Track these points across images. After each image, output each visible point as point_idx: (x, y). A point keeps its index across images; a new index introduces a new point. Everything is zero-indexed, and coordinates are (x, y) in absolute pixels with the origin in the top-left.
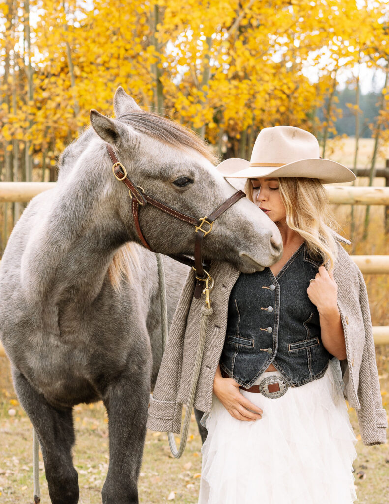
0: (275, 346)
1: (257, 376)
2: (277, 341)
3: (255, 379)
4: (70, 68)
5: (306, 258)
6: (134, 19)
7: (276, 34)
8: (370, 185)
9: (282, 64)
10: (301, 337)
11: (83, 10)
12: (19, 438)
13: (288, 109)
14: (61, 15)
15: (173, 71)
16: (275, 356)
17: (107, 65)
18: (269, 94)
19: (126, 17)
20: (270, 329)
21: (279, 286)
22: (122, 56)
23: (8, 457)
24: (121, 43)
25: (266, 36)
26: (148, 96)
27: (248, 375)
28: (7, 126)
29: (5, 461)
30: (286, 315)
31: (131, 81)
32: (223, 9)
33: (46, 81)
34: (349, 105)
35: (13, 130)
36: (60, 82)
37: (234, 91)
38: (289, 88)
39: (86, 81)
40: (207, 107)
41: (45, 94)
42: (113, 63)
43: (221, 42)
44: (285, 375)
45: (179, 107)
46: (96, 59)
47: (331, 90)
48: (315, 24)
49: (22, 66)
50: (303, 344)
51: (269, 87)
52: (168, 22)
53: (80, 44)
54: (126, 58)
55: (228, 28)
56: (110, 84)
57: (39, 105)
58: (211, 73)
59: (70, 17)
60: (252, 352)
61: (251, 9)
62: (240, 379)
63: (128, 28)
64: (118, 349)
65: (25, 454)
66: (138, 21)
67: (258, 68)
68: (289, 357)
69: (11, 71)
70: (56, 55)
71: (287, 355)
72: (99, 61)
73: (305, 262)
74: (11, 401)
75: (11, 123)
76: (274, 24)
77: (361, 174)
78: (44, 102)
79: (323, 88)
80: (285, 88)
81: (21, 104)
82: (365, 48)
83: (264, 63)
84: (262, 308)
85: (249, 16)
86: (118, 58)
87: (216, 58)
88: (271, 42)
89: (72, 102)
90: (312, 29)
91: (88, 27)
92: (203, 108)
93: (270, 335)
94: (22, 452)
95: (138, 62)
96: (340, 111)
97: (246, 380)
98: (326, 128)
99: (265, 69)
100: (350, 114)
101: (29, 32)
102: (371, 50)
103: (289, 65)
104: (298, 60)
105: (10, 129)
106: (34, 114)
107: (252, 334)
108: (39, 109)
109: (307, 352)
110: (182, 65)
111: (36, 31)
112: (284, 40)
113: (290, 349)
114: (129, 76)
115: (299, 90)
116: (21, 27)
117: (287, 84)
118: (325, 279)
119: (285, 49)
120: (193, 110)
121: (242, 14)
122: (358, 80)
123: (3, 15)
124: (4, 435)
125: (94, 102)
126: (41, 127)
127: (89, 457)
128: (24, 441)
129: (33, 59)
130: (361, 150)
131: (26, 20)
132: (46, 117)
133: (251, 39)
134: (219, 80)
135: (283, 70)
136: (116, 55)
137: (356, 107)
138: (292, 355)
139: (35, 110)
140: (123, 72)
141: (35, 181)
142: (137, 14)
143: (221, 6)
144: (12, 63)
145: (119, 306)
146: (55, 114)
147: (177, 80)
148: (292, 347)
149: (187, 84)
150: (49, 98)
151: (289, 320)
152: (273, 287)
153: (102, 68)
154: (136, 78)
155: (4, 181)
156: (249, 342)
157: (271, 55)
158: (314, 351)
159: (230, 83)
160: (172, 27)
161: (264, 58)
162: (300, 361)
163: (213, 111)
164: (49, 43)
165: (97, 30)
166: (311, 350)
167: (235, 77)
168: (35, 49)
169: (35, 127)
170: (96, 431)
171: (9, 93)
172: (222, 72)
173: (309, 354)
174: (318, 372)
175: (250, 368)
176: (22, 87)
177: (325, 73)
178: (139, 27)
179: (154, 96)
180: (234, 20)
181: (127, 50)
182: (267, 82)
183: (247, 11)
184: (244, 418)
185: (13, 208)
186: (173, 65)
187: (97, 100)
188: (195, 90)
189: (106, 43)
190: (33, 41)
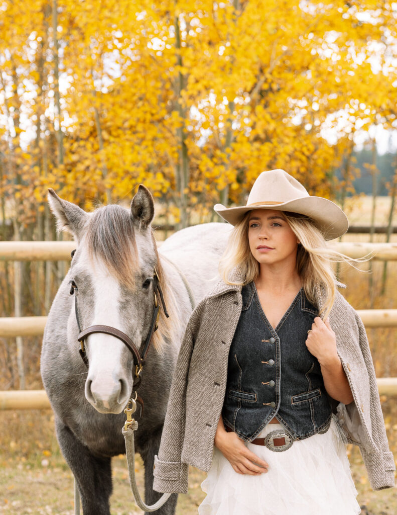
0: (278, 400)
1: (259, 430)
2: (280, 394)
3: (257, 432)
4: (98, 132)
5: (303, 307)
6: (159, 85)
7: (295, 97)
8: (388, 241)
9: (302, 126)
10: (303, 389)
11: (110, 77)
12: (52, 488)
13: (308, 169)
14: (89, 81)
15: (197, 135)
16: (278, 410)
17: (134, 129)
18: (290, 156)
19: (151, 84)
20: (272, 382)
21: (278, 338)
22: (148, 121)
23: (42, 506)
24: (147, 108)
25: (285, 99)
26: (173, 158)
27: (250, 429)
28: (38, 189)
29: (39, 510)
30: (287, 367)
31: (158, 144)
32: (245, 74)
33: (75, 145)
34: (366, 165)
35: (44, 192)
36: (89, 146)
37: (256, 153)
38: (308, 150)
39: (113, 145)
40: (230, 169)
41: (74, 158)
42: (140, 128)
43: (243, 106)
44: (289, 429)
45: (203, 168)
46: (123, 123)
47: (349, 151)
48: (332, 88)
49: (52, 130)
50: (306, 396)
51: (289, 149)
52: (192, 88)
53: (108, 110)
54: (152, 122)
55: (250, 93)
56: (137, 147)
57: (69, 167)
58: (233, 135)
59: (97, 83)
60: (255, 406)
61: (271, 74)
62: (242, 433)
63: (153, 93)
64: (160, 405)
65: (58, 503)
66: (163, 87)
67: (279, 131)
68: (292, 410)
69: (42, 135)
70: (85, 120)
71: (290, 407)
72: (127, 125)
73: (303, 312)
74: (43, 452)
75: (42, 185)
76: (293, 89)
77: (379, 231)
78: (74, 164)
79: (341, 149)
80: (305, 150)
81: (51, 166)
82: (381, 110)
83: (284, 125)
84: (262, 362)
85: (269, 81)
86: (144, 121)
87: (238, 121)
88: (291, 106)
89: (101, 165)
90: (330, 92)
91: (115, 93)
92: (227, 169)
93: (273, 389)
94: (55, 502)
95: (164, 126)
96: (358, 171)
97: (248, 434)
98: (344, 188)
99: (286, 132)
100: (367, 174)
101: (59, 98)
102: (387, 113)
103: (308, 127)
104: (317, 123)
105: (41, 191)
106: (64, 177)
107: (255, 388)
108: (69, 171)
109: (309, 404)
110: (205, 128)
111: (65, 97)
112: (303, 103)
113: (293, 402)
114: (155, 139)
115: (319, 152)
116: (51, 93)
117: (306, 146)
118: (322, 330)
119: (304, 112)
120: (216, 171)
121: (262, 79)
122: (374, 141)
123: (35, 82)
124: (38, 485)
125: (122, 165)
126: (71, 189)
127: (119, 506)
128: (57, 491)
129: (62, 123)
130: (378, 208)
131: (57, 86)
132: (76, 179)
133: (272, 103)
134: (242, 143)
135: (303, 133)
136: (142, 119)
137: (373, 167)
138: (295, 408)
139: (65, 173)
140: (149, 136)
141: (66, 240)
142: (162, 80)
143: (242, 71)
144: (43, 127)
145: (162, 364)
146: (84, 176)
147: (201, 143)
148: (295, 400)
149: (211, 147)
150: (79, 161)
151: (290, 372)
152: (273, 340)
153: (129, 132)
154: (163, 141)
155: (35, 240)
156: (252, 397)
157: (291, 118)
158: (316, 403)
159: (252, 145)
160: (195, 93)
161: (285, 120)
162: (303, 414)
163: (236, 172)
164: (78, 108)
165: (124, 95)
166: (314, 402)
167: (257, 139)
168: (65, 114)
169: (65, 189)
170: (126, 481)
171: (40, 156)
172: (244, 135)
173: (312, 406)
174: (321, 424)
175: (253, 421)
176: (53, 151)
177: (343, 135)
178: (164, 92)
179: (179, 159)
180: (255, 85)
181: (152, 115)
182: (287, 144)
183: (268, 76)
184: (250, 472)
185: (45, 267)
186: (197, 128)
187: (124, 163)
188: (218, 152)
189: (133, 108)
190: (63, 106)
